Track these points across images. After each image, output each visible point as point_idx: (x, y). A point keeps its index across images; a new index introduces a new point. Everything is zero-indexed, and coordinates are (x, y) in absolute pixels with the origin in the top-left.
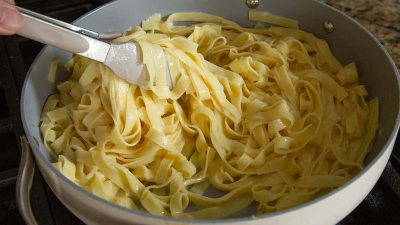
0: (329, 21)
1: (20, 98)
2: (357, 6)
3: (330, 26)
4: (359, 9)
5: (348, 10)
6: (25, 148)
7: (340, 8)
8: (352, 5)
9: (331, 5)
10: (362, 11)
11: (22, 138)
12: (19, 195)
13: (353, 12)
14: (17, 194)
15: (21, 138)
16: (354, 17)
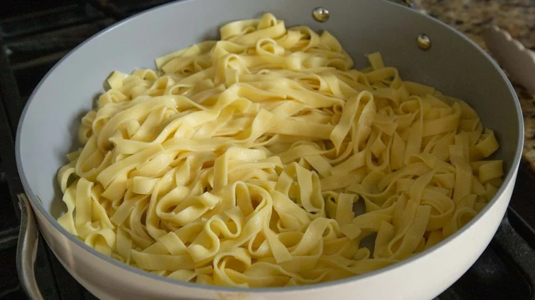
0: (424, 35)
1: (14, 140)
2: (473, 18)
3: (425, 41)
4: (476, 21)
5: (459, 23)
6: (25, 208)
7: (448, 20)
8: (465, 17)
9: (436, 17)
10: (479, 25)
11: (21, 196)
12: (21, 267)
13: (466, 26)
14: (18, 266)
15: (19, 197)
16: (467, 32)
